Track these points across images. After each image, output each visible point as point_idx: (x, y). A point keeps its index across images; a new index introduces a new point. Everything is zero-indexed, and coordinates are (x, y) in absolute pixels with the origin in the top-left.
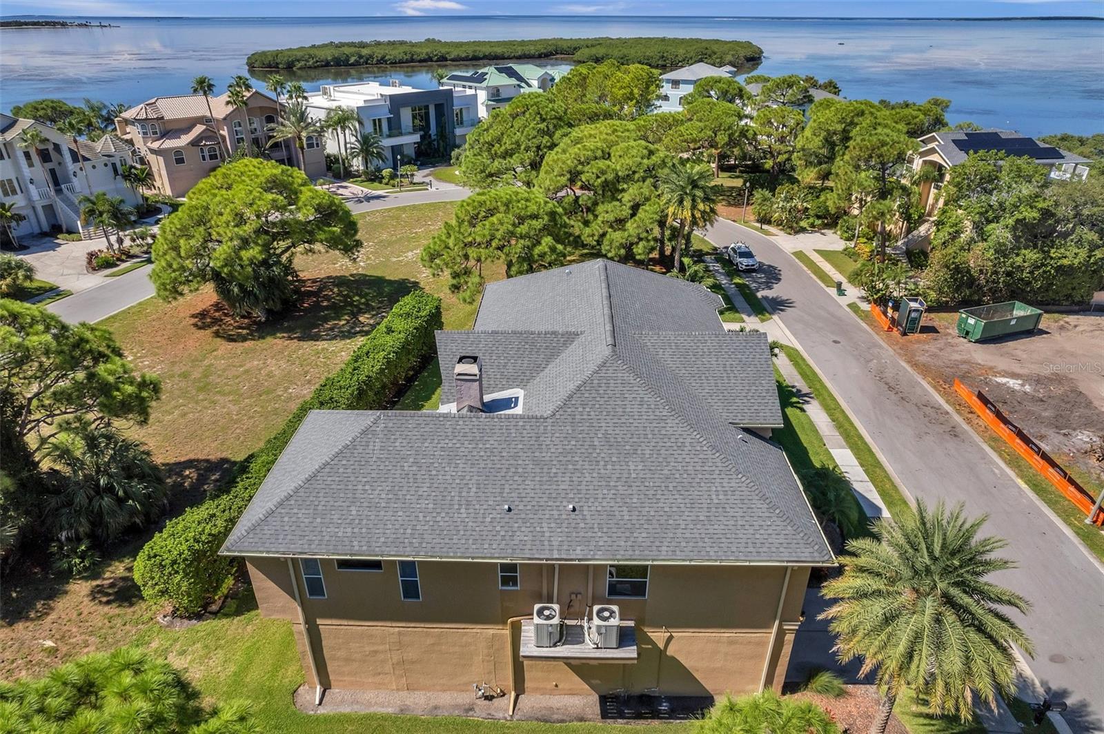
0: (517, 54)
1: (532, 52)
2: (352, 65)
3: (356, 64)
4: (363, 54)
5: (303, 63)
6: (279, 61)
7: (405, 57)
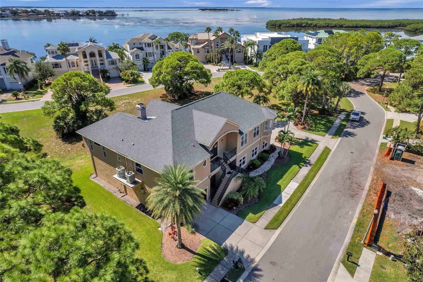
0: (377, 26)
1: (385, 25)
2: (303, 27)
3: (305, 26)
4: (308, 23)
5: (285, 25)
6: (276, 24)
7: (325, 25)
